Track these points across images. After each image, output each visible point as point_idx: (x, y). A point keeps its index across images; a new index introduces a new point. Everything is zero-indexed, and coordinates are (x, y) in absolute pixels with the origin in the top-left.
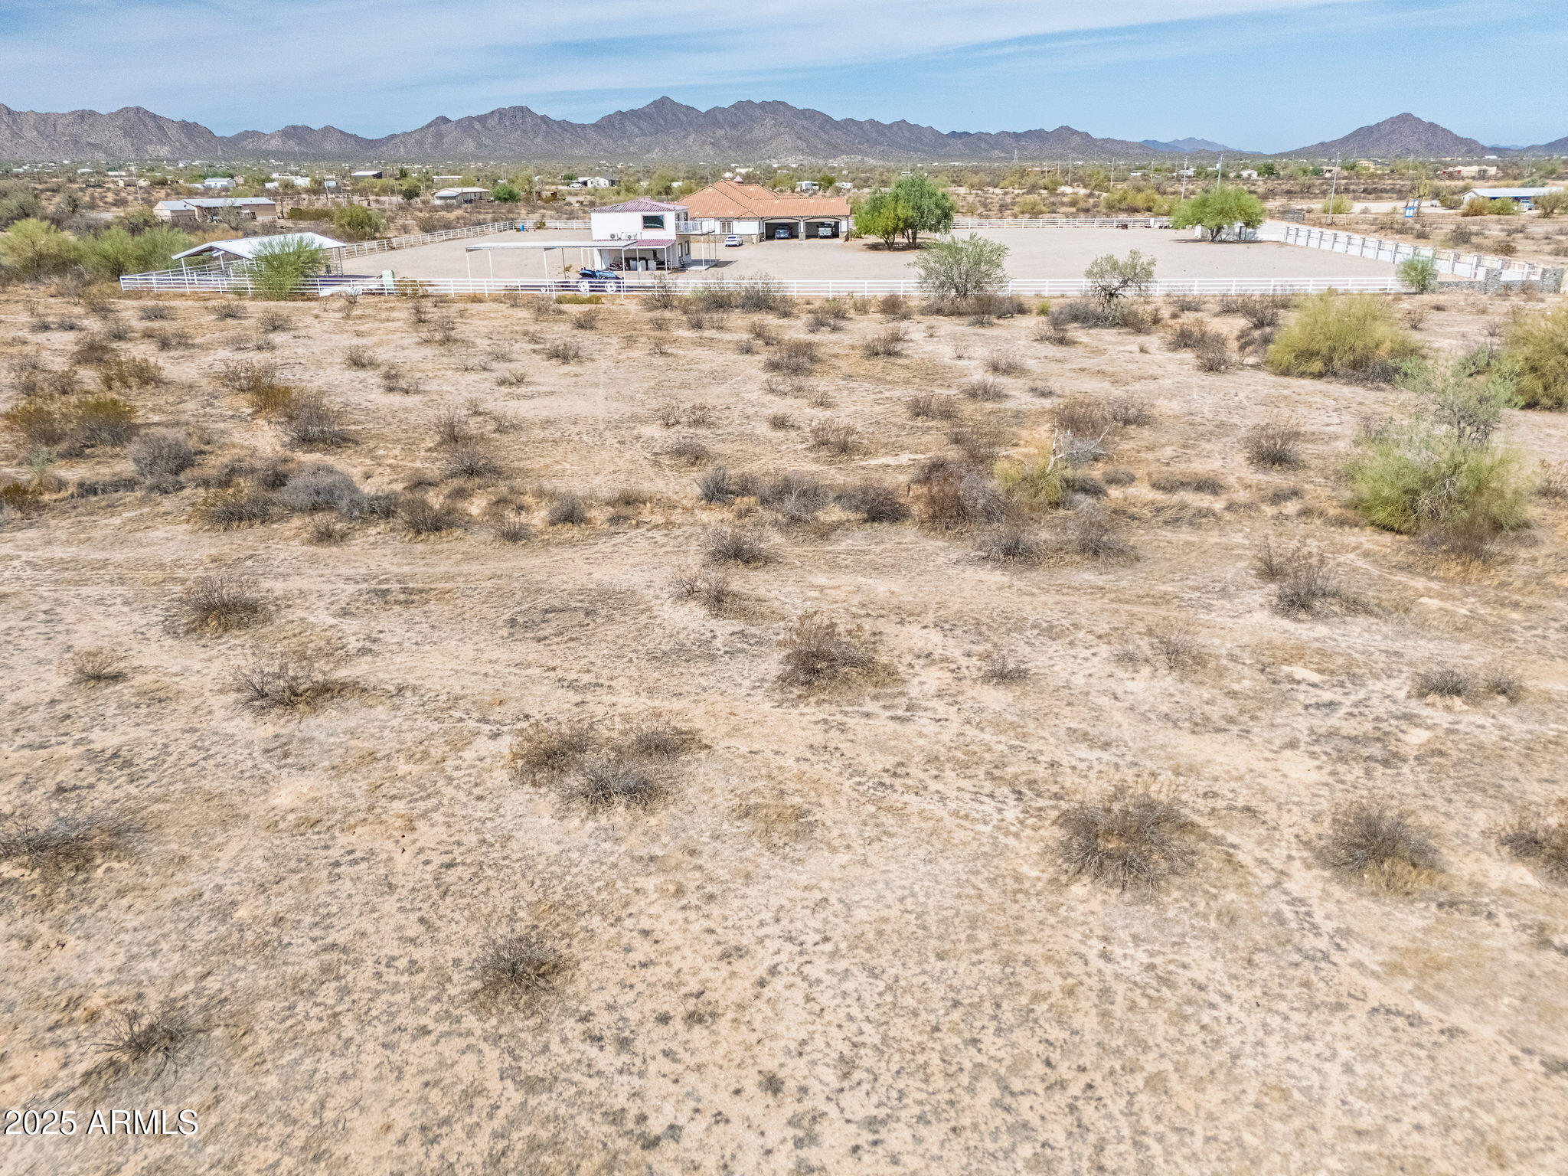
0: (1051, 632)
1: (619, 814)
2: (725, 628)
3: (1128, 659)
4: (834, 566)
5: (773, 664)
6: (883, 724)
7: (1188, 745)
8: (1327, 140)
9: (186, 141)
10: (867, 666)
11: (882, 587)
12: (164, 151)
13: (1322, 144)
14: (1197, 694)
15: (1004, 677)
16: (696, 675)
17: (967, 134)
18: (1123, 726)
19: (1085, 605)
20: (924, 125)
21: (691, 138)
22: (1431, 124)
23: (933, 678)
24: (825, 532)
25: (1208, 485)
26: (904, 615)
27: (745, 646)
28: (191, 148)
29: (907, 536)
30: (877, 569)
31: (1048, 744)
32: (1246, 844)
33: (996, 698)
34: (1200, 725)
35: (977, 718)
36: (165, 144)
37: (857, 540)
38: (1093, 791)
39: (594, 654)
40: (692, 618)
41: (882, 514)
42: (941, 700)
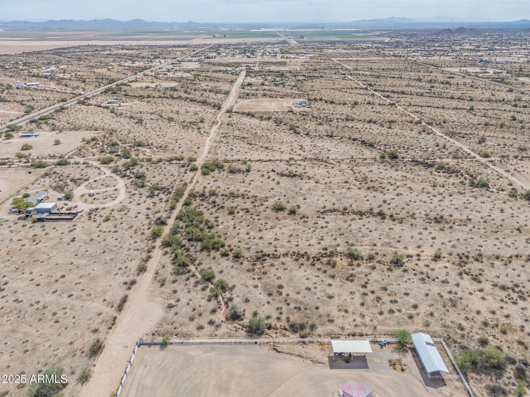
3: (259, 245)
4: (271, 250)
5: (272, 244)
10: (269, 244)
11: (268, 249)
14: (257, 244)
16: (275, 243)
18: (260, 242)
19: (260, 248)
26: (267, 247)
27: (274, 245)
31: (263, 241)
32: (258, 238)
34: (257, 242)
37: (270, 253)
41: (268, 255)
42: (266, 243)
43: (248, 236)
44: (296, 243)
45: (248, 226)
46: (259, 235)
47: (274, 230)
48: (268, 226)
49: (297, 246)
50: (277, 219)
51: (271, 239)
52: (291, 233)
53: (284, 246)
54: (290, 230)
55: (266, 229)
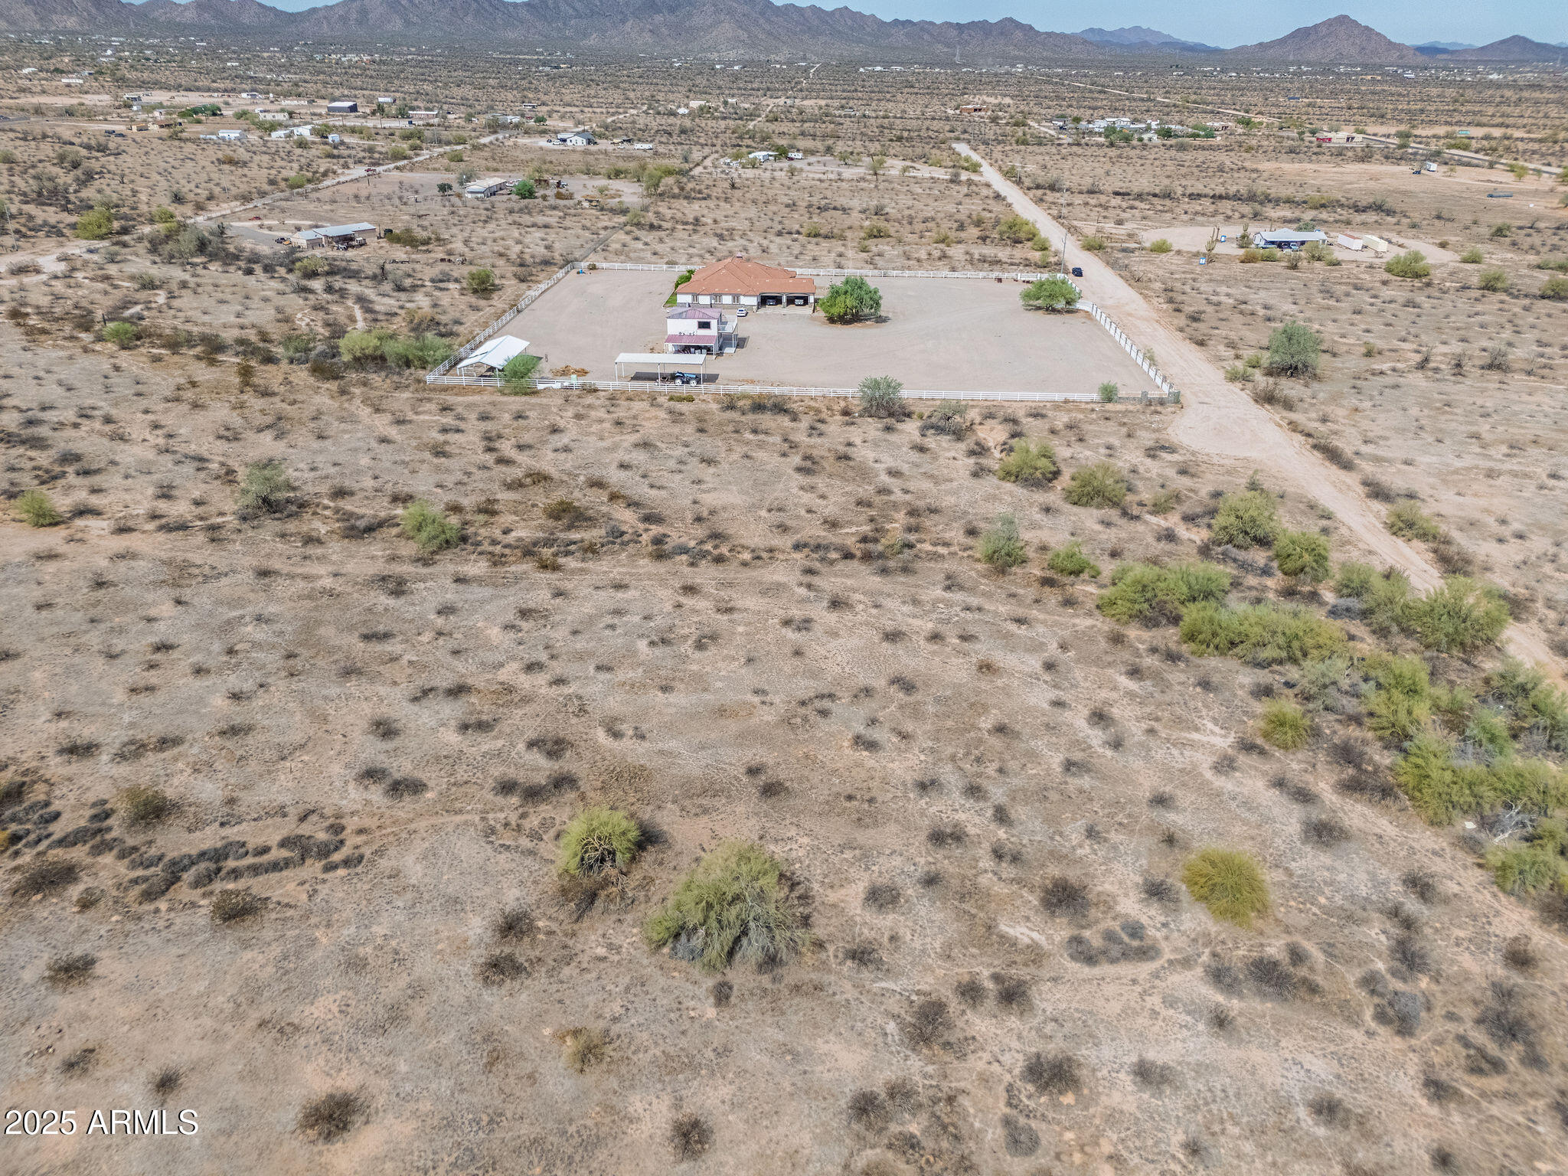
0: (889, 595)
1: (804, 632)
2: (812, 594)
3: (904, 602)
4: (836, 576)
5: (825, 604)
6: (850, 617)
7: (910, 620)
8: (1266, 40)
9: (93, 11)
10: (846, 604)
11: (849, 582)
12: (71, 22)
13: (1261, 44)
14: (917, 610)
15: (876, 607)
16: (809, 606)
17: (909, 22)
18: (899, 617)
19: (899, 587)
20: (867, 13)
21: (629, 24)
22: (1367, 28)
23: (861, 607)
24: (832, 562)
25: (946, 544)
26: (855, 591)
27: (818, 599)
28: (101, 19)
29: (855, 564)
30: (847, 576)
31: (883, 621)
32: (914, 637)
33: (874, 611)
34: (915, 616)
35: (870, 616)
36: (70, 14)
37: (841, 566)
38: (888, 629)
39: (784, 601)
40: (802, 591)
41: (848, 556)
42: (863, 611)
43: (982, 650)
44: (688, 601)
45: (1001, 729)
46: (908, 660)
47: (805, 687)
48: (849, 719)
49: (690, 590)
50: (771, 790)
51: (835, 634)
52: (699, 662)
53: (764, 593)
54: (700, 682)
55: (868, 692)
